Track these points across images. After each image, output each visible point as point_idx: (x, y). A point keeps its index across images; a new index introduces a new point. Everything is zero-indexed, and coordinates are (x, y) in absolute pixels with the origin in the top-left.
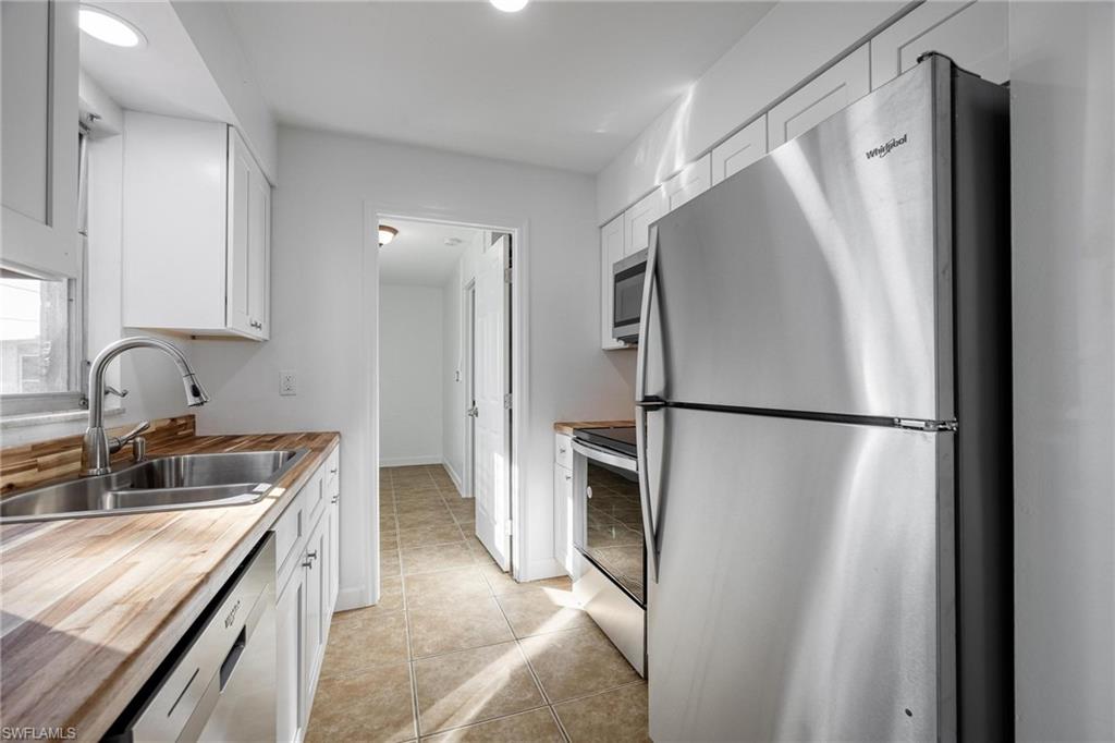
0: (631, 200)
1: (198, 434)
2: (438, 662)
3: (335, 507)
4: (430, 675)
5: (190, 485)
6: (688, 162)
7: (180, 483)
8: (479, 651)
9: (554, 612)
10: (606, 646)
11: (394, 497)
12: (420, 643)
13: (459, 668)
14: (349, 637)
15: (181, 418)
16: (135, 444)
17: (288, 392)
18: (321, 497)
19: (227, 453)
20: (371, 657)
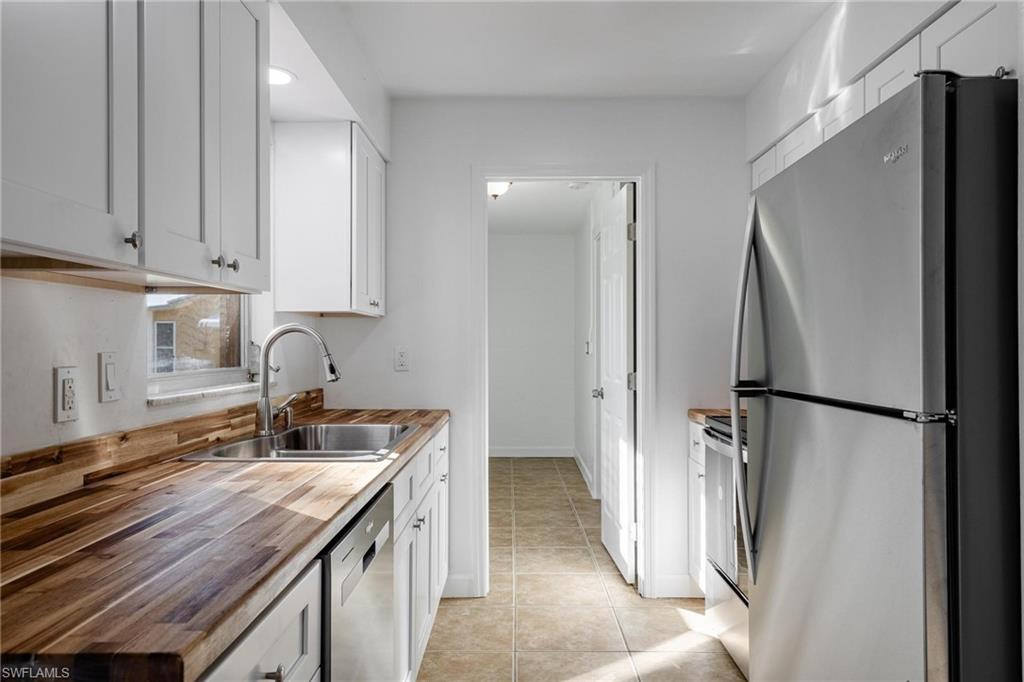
0: (783, 129)
1: (326, 407)
2: (540, 657)
3: (444, 487)
4: (532, 667)
5: (326, 449)
6: (842, 85)
7: (318, 447)
8: (586, 655)
9: (678, 633)
10: (735, 676)
11: (513, 491)
12: (525, 637)
13: (562, 666)
14: (457, 622)
15: (313, 391)
16: (286, 413)
17: (402, 367)
18: (430, 471)
19: (351, 424)
20: (477, 641)
